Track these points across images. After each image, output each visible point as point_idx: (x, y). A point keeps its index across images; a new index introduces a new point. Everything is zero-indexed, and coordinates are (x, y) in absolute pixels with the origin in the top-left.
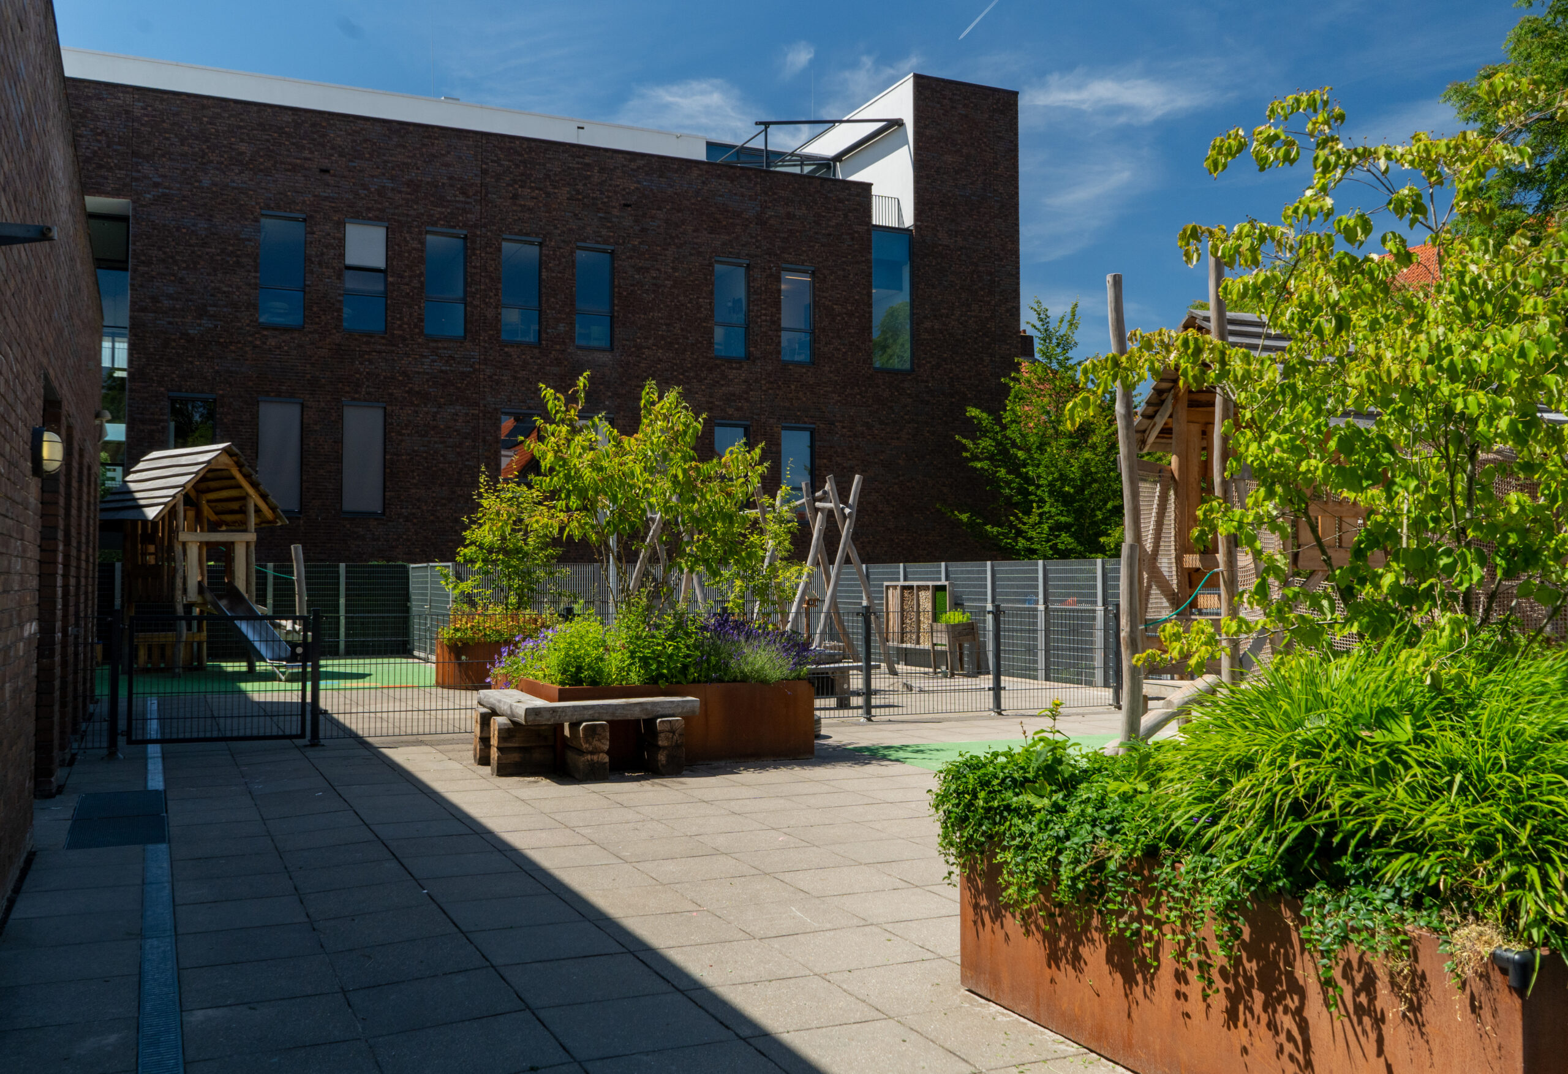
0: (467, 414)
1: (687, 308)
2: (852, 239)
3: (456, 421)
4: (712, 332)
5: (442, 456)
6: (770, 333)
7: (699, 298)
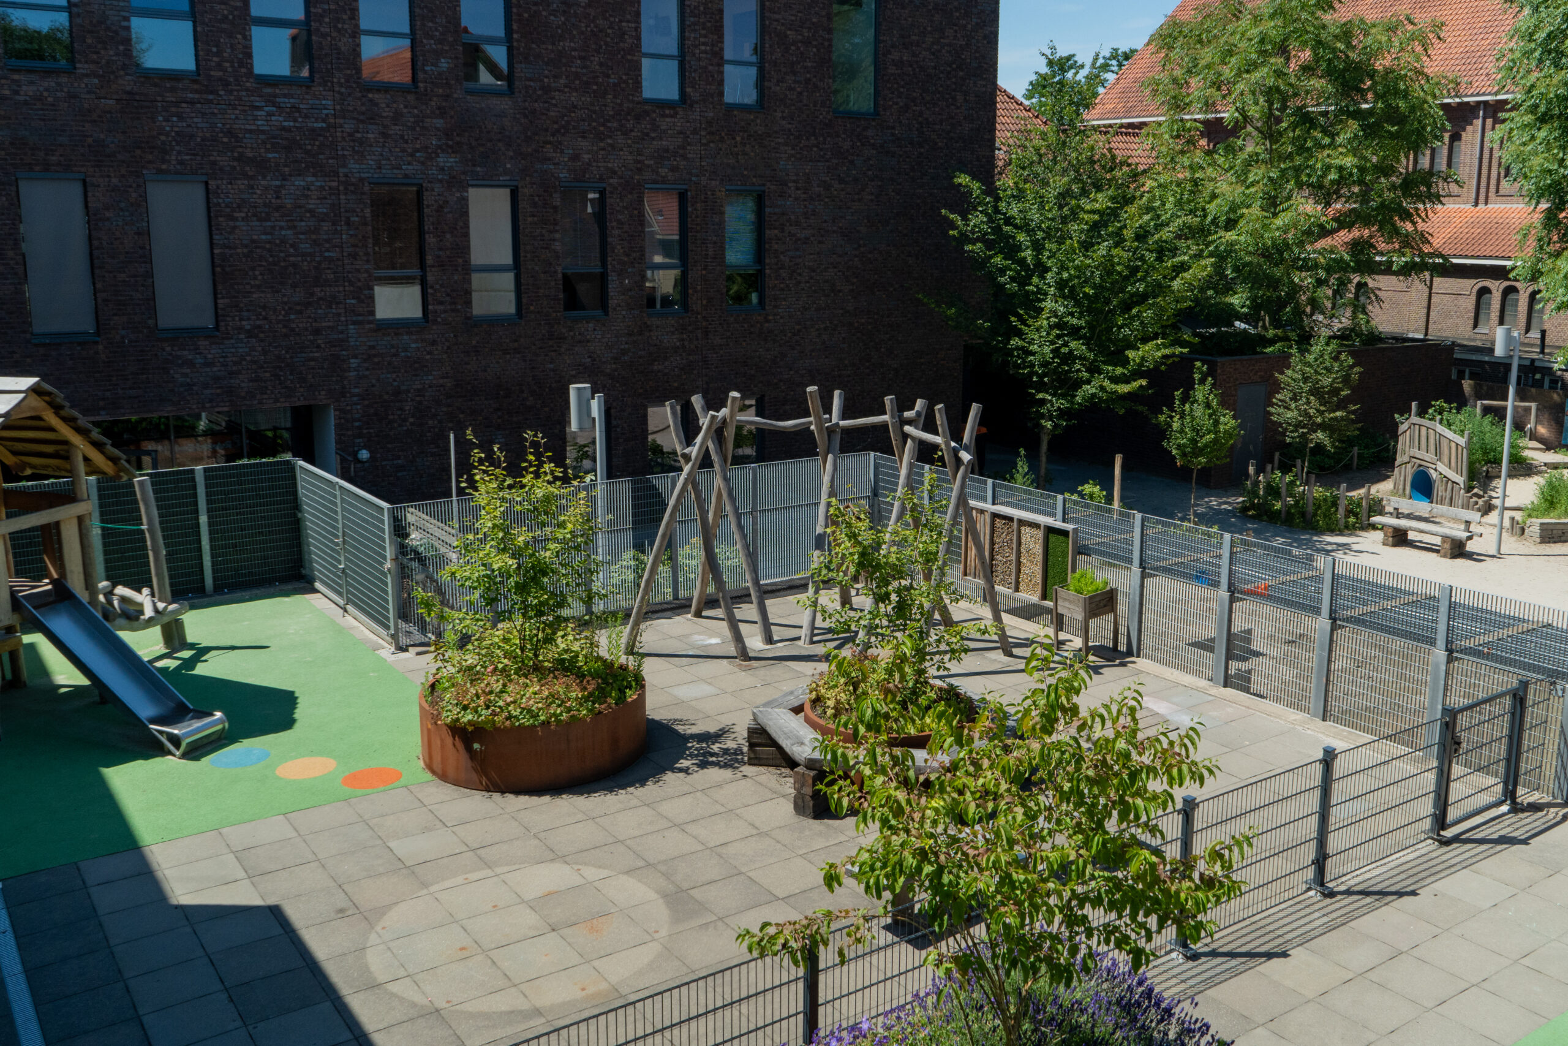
0: (322, 188)
1: (607, 35)
3: (307, 197)
4: (638, 68)
5: (292, 246)
7: (621, 21)
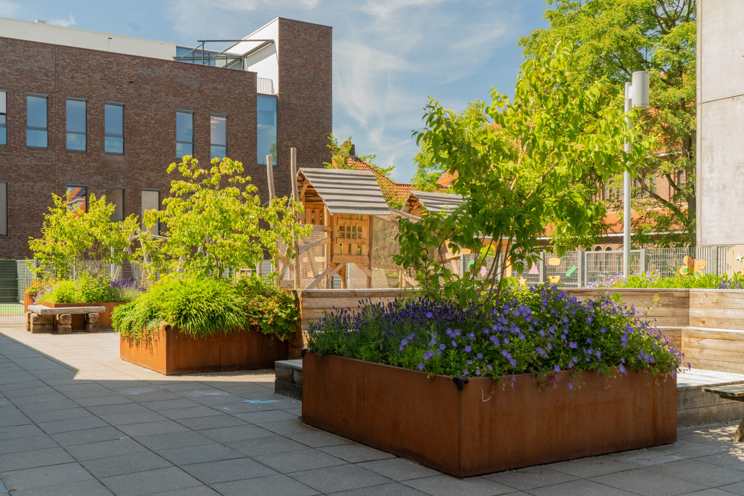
0: (49, 186)
1: (162, 134)
2: (247, 100)
3: (43, 189)
4: (175, 146)
5: (36, 207)
6: (205, 147)
7: (168, 129)
